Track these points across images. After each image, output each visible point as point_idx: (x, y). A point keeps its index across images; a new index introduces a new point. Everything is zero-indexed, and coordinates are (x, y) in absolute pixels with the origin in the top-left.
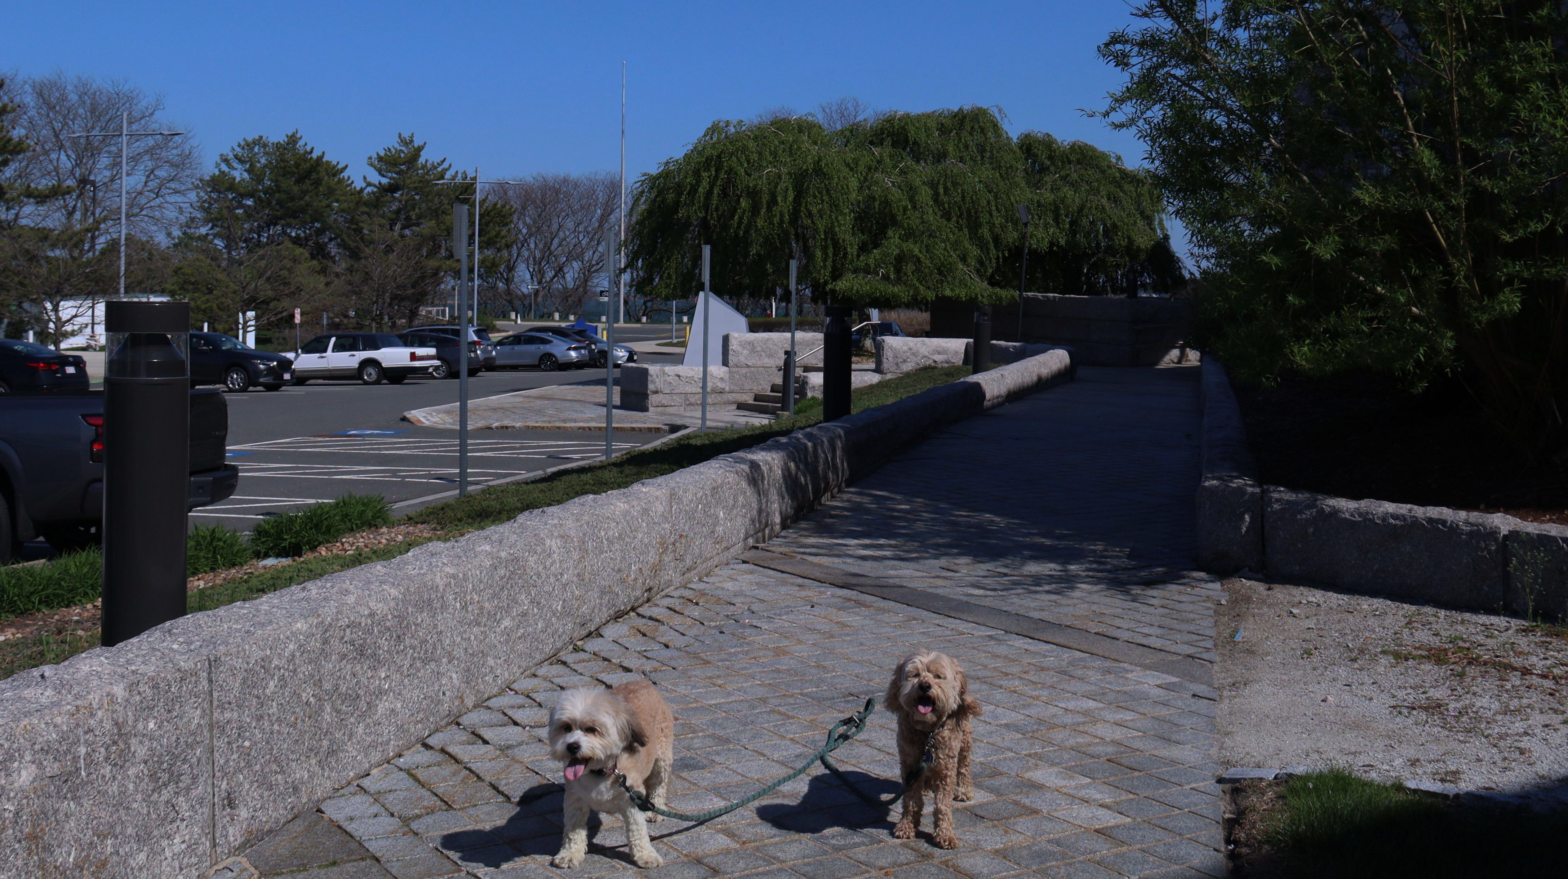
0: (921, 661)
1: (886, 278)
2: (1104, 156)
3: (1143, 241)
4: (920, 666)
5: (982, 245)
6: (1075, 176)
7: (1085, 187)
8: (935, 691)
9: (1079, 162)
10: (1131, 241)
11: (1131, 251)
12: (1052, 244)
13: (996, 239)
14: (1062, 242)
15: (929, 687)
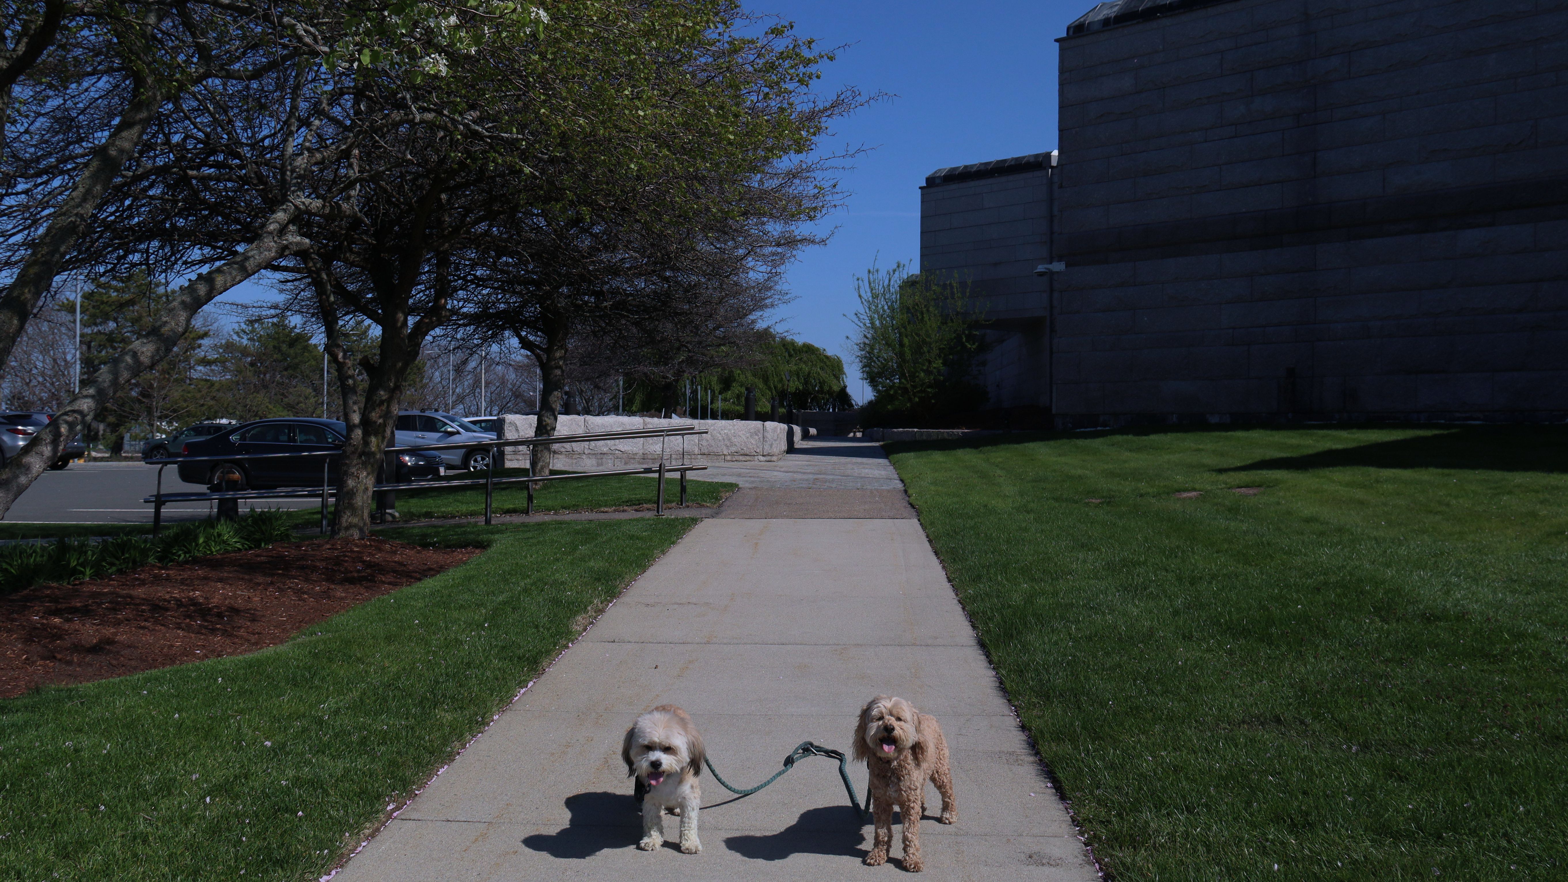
0: (884, 705)
1: (734, 403)
2: (818, 349)
3: (836, 388)
4: (884, 710)
5: (770, 389)
6: (805, 359)
7: (810, 364)
8: (897, 732)
9: (806, 352)
10: (830, 387)
11: (830, 392)
12: (796, 389)
13: (775, 387)
14: (801, 388)
15: (893, 729)
